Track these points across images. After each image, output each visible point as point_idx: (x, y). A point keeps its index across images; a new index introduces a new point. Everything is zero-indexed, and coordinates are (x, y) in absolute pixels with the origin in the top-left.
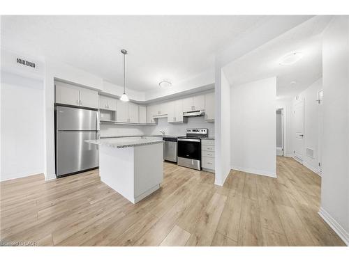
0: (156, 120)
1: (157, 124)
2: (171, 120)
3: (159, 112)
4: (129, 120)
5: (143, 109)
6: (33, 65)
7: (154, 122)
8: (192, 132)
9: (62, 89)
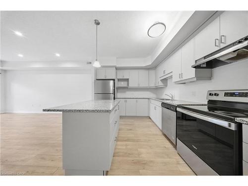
1: (166, 86)
3: (164, 72)
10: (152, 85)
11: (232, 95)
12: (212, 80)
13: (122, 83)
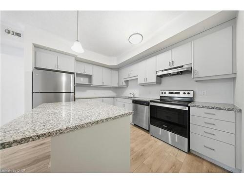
0: (127, 82)
1: (127, 86)
2: (141, 81)
3: (129, 75)
4: (103, 83)
5: (115, 73)
6: (19, 35)
7: (124, 84)
8: (167, 95)
9: (42, 55)
10: (115, 84)
11: (172, 93)
12: (161, 85)
13: (82, 79)
